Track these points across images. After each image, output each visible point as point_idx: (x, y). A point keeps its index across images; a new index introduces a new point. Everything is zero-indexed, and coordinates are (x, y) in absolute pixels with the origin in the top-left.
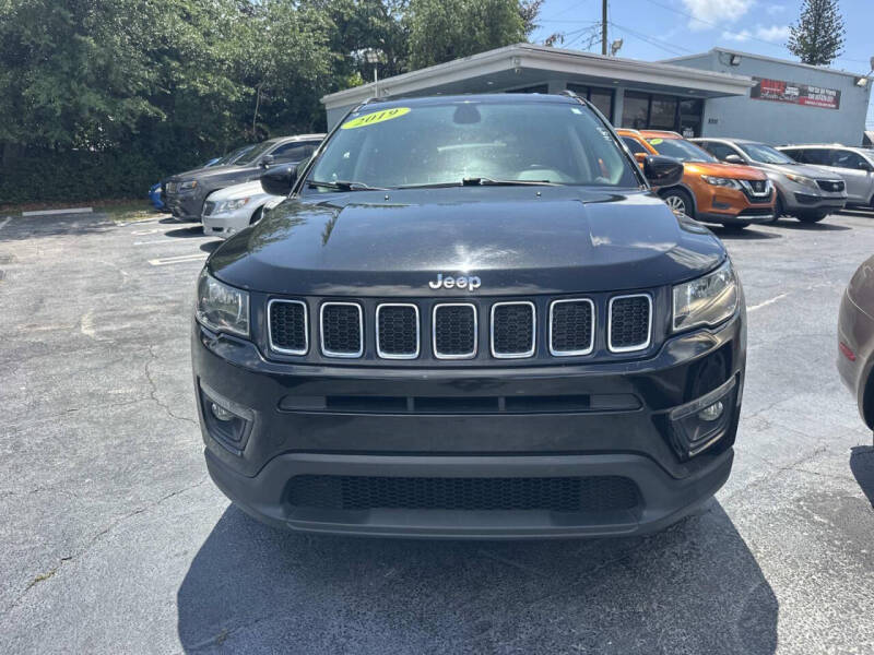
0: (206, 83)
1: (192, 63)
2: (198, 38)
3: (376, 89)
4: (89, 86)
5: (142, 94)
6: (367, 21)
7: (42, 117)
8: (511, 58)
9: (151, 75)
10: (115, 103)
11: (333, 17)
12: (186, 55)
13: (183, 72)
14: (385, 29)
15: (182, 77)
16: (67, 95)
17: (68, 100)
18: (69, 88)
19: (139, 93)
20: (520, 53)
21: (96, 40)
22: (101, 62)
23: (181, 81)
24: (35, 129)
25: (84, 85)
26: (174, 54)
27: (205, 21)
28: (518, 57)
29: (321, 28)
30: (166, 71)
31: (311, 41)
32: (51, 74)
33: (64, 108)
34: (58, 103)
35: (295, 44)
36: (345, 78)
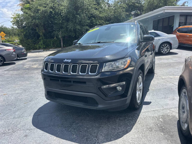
0: (99, 22)
1: (97, 18)
2: (98, 13)
3: (133, 20)
4: (78, 24)
5: (87, 25)
6: (135, 5)
7: (70, 31)
8: (162, 10)
9: (89, 21)
10: (82, 27)
11: (127, 5)
12: (96, 17)
13: (95, 20)
14: (139, 6)
15: (95, 21)
16: (74, 26)
17: (74, 27)
18: (75, 25)
19: (86, 25)
20: (165, 9)
21: (79, 16)
22: (80, 20)
23: (94, 22)
24: (70, 33)
25: (77, 24)
26: (94, 17)
27: (100, 9)
28: (164, 10)
29: (124, 8)
30: (92, 20)
31: (121, 11)
32: (72, 23)
33: (73, 29)
34: (73, 28)
35: (118, 12)
36: (129, 18)
